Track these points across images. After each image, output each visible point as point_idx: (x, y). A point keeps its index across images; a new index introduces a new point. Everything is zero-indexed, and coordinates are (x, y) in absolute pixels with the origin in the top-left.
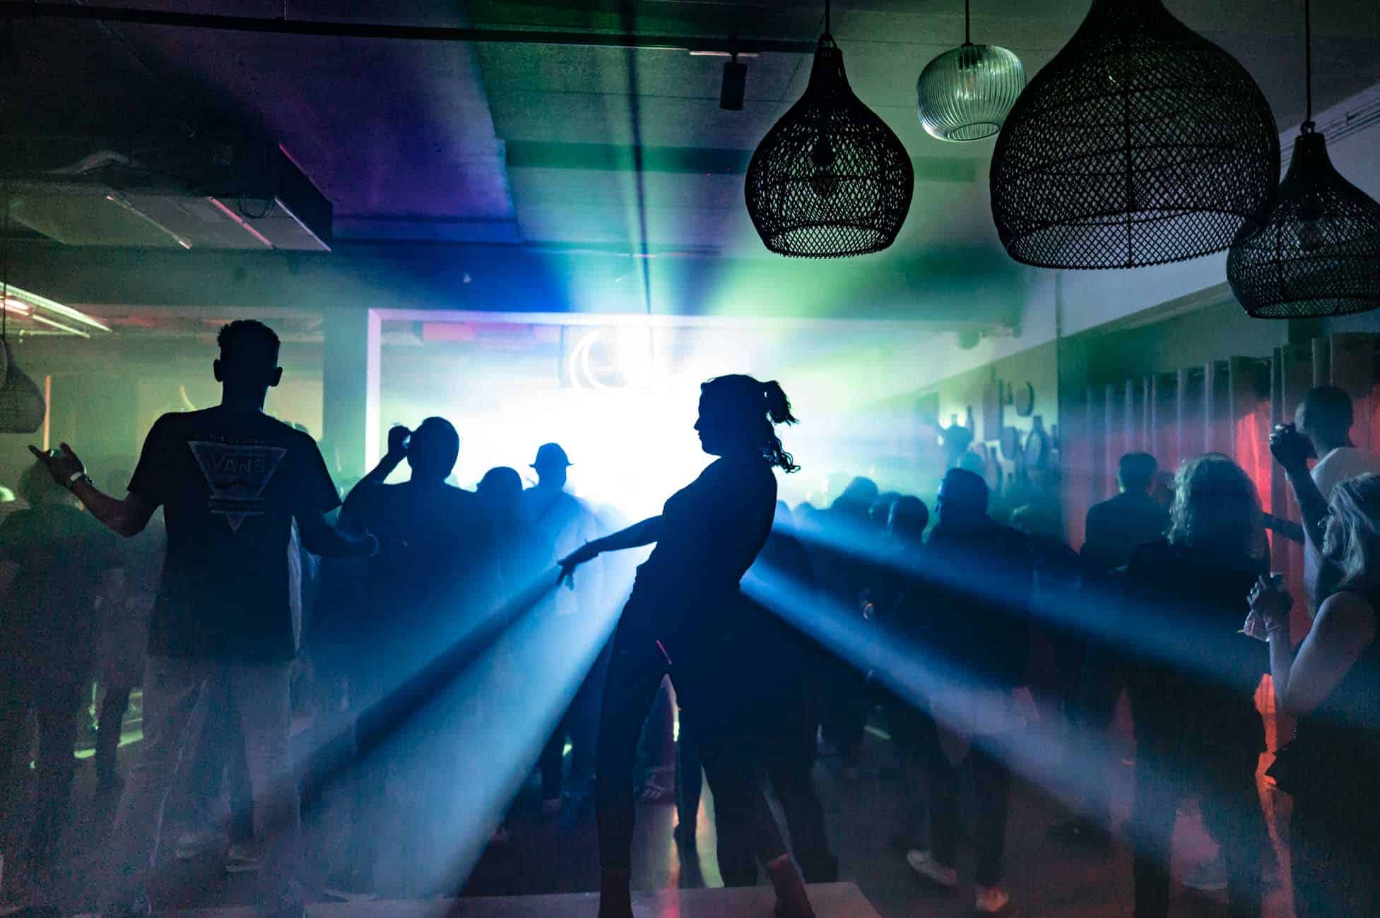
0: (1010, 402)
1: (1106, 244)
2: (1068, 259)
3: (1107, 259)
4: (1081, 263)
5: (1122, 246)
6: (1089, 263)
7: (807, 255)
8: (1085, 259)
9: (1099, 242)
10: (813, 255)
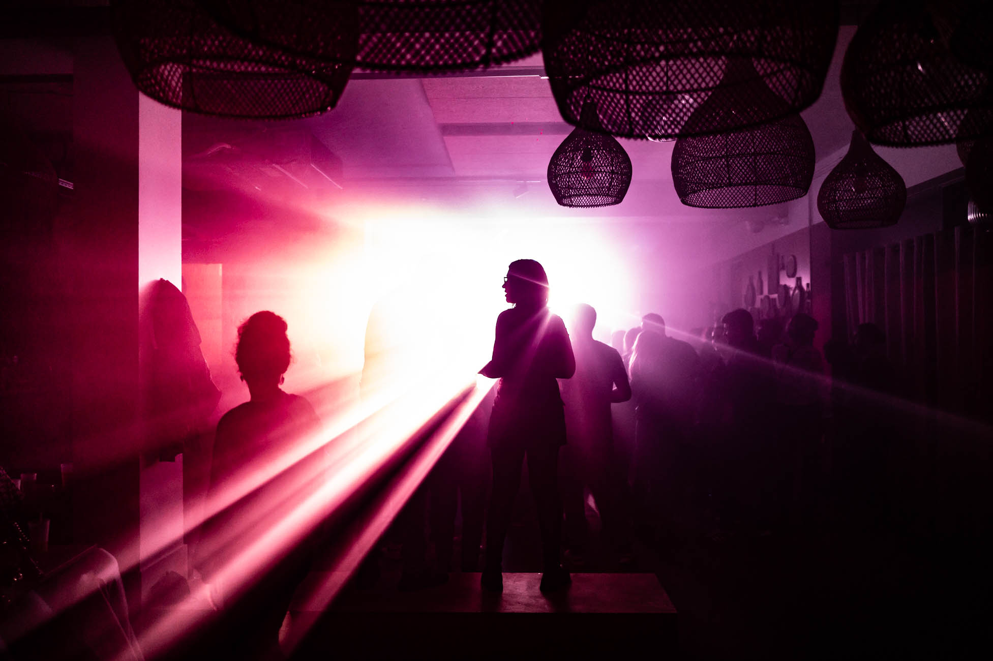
0: (783, 268)
1: (744, 194)
2: (722, 203)
3: (744, 202)
4: (730, 205)
5: (752, 195)
6: (734, 205)
7: (582, 206)
8: (732, 203)
9: (740, 193)
10: (585, 206)
